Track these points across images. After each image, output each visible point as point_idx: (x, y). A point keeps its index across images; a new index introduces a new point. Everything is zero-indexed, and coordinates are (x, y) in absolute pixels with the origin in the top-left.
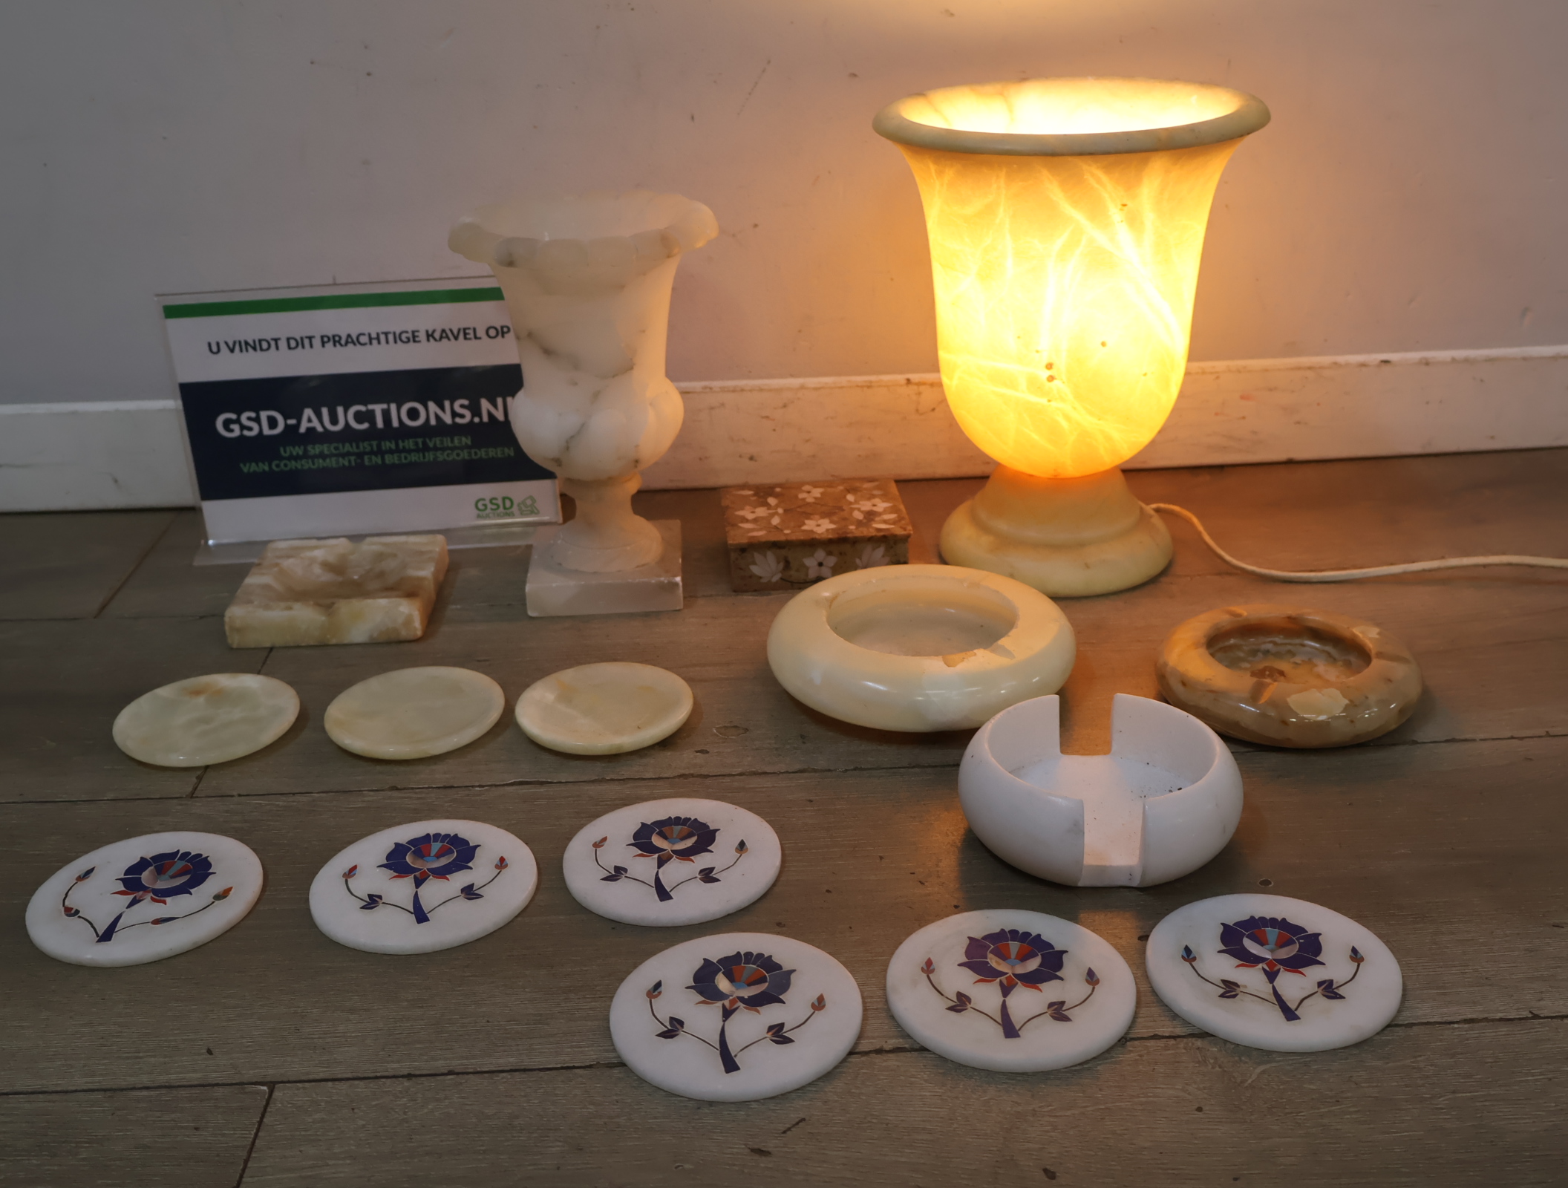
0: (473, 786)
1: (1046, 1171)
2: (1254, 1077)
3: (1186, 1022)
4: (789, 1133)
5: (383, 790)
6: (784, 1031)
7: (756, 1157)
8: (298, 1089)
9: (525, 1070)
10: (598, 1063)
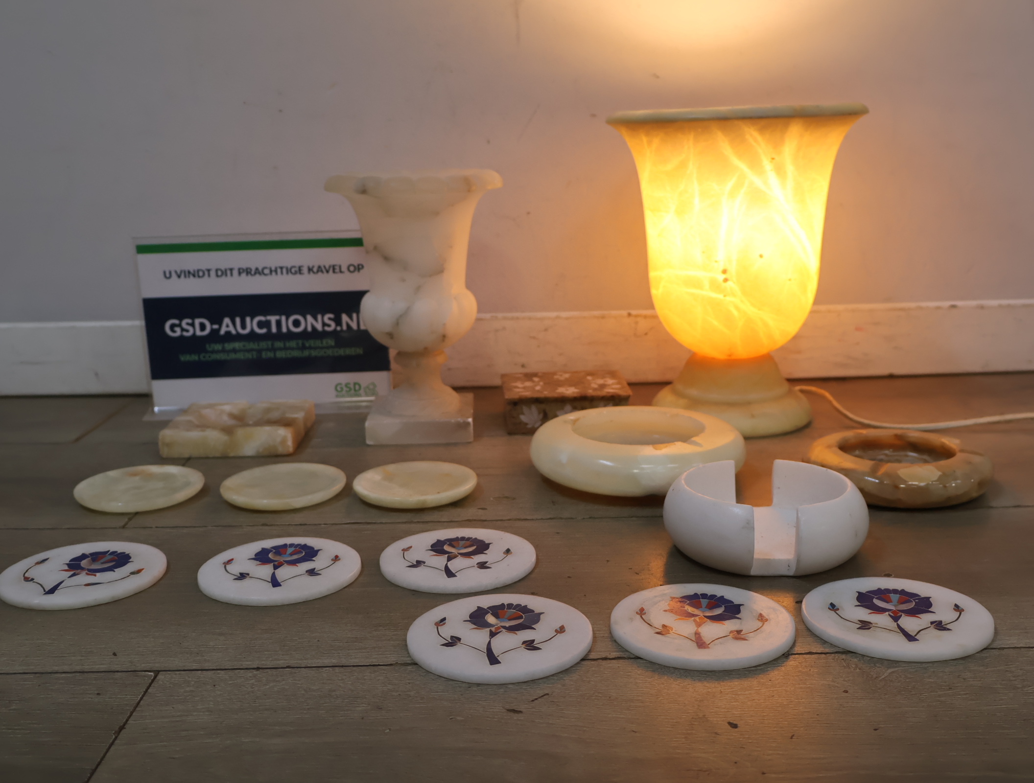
0: (320, 524)
1: (730, 724)
2: (886, 675)
3: (832, 645)
4: (536, 701)
5: (257, 526)
6: (534, 644)
7: (512, 714)
8: (176, 674)
9: (342, 666)
10: (397, 663)
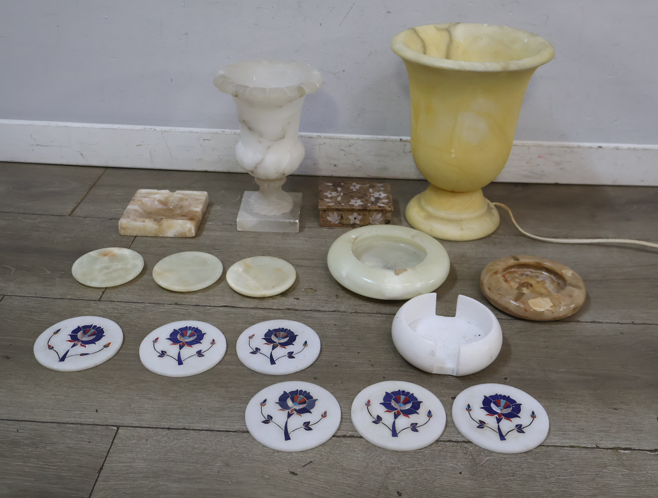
0: (207, 306)
1: (398, 492)
2: (484, 461)
3: (463, 436)
4: (305, 466)
5: (172, 304)
6: (309, 425)
7: (292, 475)
8: (128, 430)
9: (212, 431)
10: (239, 430)
